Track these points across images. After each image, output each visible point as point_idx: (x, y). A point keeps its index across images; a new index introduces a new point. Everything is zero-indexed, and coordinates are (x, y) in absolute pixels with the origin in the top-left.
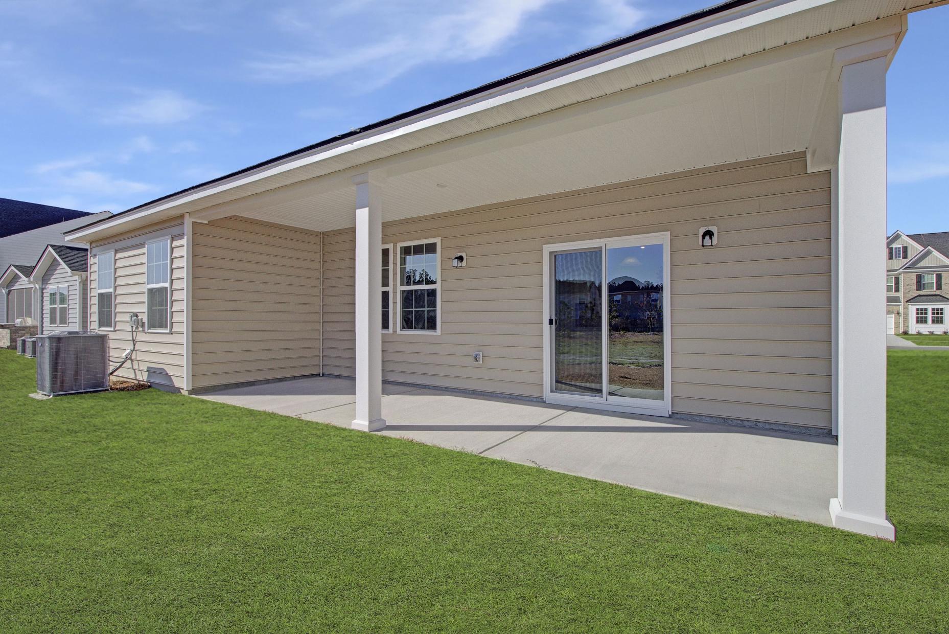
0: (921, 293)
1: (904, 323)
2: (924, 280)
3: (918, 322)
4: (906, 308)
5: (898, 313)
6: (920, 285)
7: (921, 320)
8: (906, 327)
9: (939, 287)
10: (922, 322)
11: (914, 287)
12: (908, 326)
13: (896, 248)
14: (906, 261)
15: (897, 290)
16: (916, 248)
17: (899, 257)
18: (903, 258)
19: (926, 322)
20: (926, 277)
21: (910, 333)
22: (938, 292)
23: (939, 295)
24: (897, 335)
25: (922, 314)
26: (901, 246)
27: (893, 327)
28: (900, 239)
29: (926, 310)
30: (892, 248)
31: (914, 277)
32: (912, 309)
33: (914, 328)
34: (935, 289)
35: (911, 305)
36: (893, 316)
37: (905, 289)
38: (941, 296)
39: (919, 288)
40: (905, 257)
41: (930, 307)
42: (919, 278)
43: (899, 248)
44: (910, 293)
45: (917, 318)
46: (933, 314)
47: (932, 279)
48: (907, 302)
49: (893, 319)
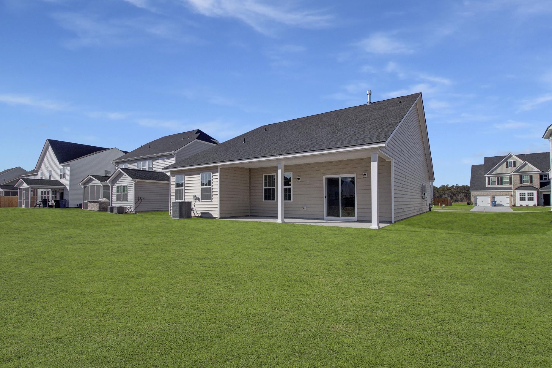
0: (522, 185)
1: (514, 200)
2: (524, 178)
3: (520, 200)
4: (515, 193)
5: (511, 195)
6: (522, 181)
7: (522, 199)
8: (515, 203)
9: (531, 182)
10: (522, 200)
11: (519, 182)
12: (516, 202)
13: (510, 162)
14: (515, 168)
15: (511, 183)
16: (520, 162)
17: (512, 167)
18: (514, 167)
19: (525, 200)
20: (525, 177)
21: (517, 205)
22: (531, 185)
23: (531, 186)
24: (510, 207)
25: (522, 196)
26: (512, 161)
27: (509, 202)
28: (512, 157)
29: (525, 193)
30: (508, 162)
31: (518, 177)
32: (518, 193)
33: (519, 203)
34: (529, 183)
35: (517, 191)
36: (509, 197)
37: (514, 183)
38: (532, 186)
39: (521, 182)
40: (515, 166)
41: (526, 192)
42: (521, 177)
43: (512, 162)
44: (517, 185)
45: (520, 198)
46: (528, 195)
47: (528, 178)
48: (515, 189)
49: (509, 199)
